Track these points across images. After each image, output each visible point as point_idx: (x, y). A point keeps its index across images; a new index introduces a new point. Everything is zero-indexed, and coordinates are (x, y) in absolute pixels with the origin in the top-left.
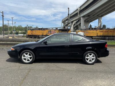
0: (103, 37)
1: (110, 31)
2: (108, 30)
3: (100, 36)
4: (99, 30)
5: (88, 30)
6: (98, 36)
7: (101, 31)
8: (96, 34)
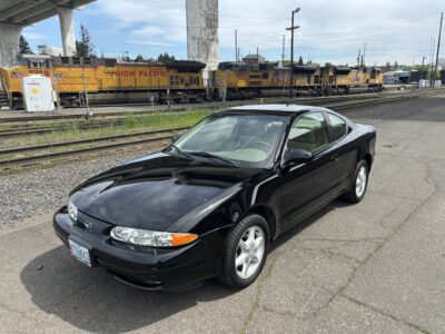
0: (121, 96)
1: (141, 73)
2: (132, 69)
3: (110, 92)
4: (102, 68)
5: (59, 66)
6: (105, 92)
7: (111, 69)
8: (95, 81)
